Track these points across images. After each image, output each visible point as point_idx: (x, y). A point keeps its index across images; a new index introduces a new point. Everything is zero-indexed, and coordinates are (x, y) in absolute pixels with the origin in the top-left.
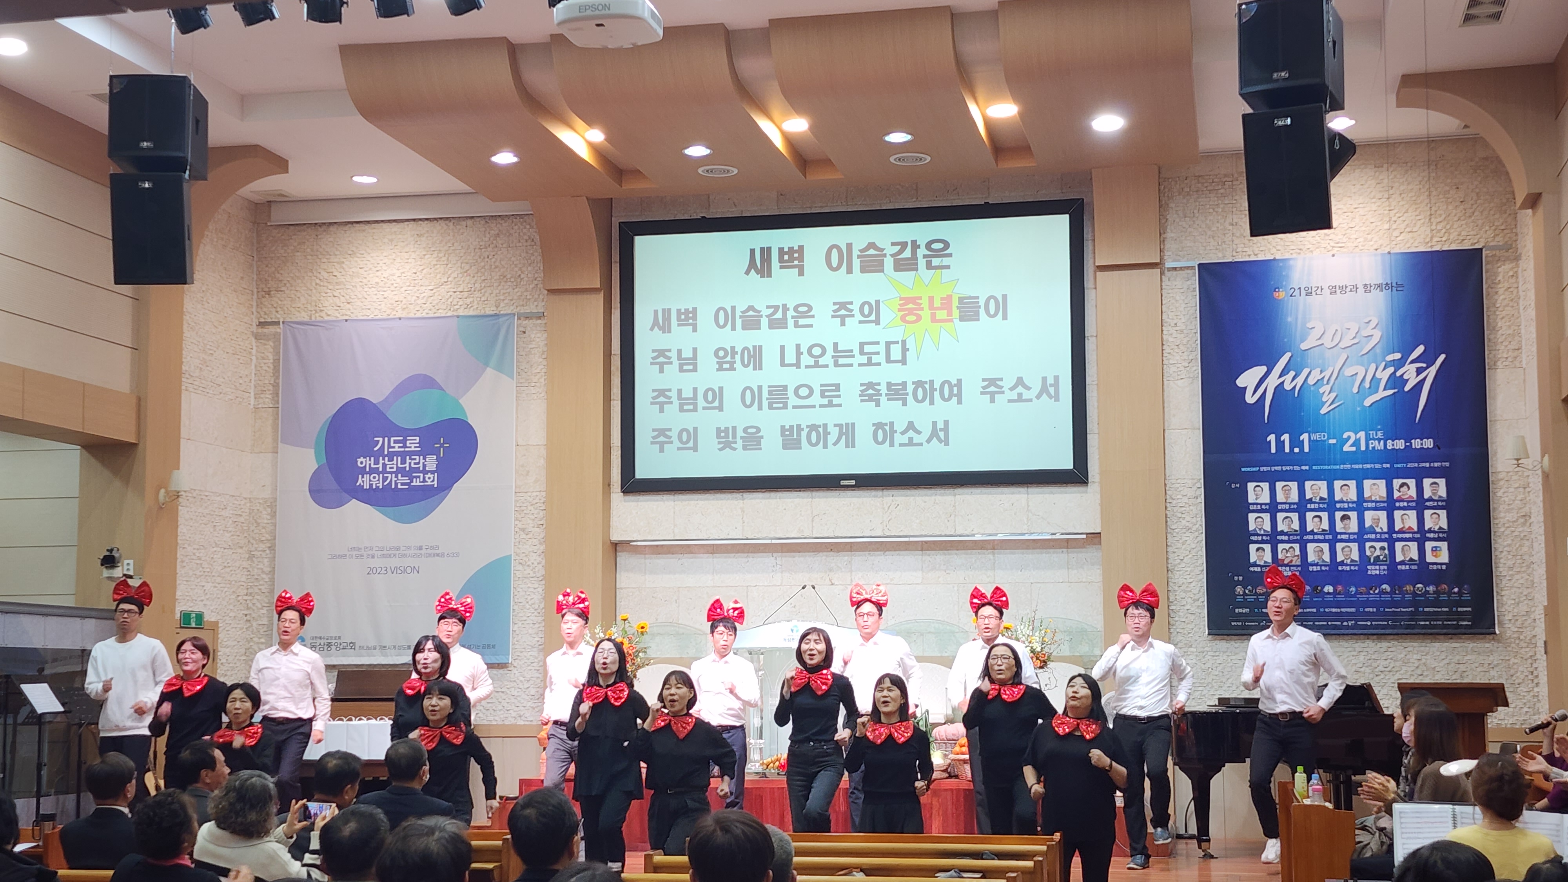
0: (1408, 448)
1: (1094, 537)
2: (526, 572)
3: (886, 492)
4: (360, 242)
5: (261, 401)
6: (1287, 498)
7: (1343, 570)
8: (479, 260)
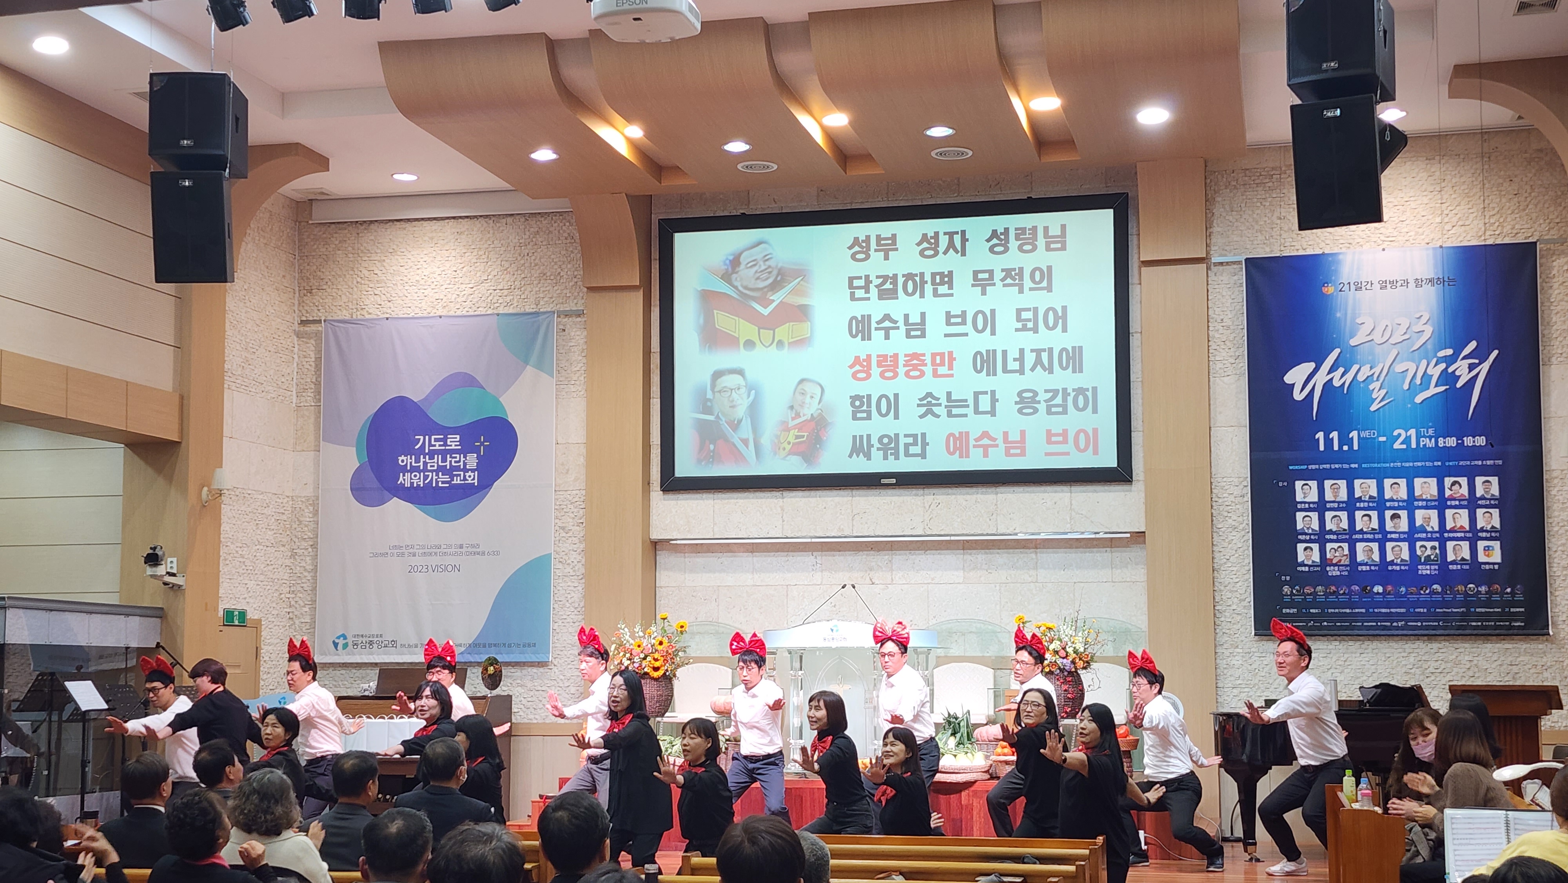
0: (1460, 445)
1: (1139, 537)
2: (566, 571)
3: (927, 491)
4: (401, 240)
5: (303, 399)
6: (1335, 496)
7: (1393, 570)
8: (519, 258)
